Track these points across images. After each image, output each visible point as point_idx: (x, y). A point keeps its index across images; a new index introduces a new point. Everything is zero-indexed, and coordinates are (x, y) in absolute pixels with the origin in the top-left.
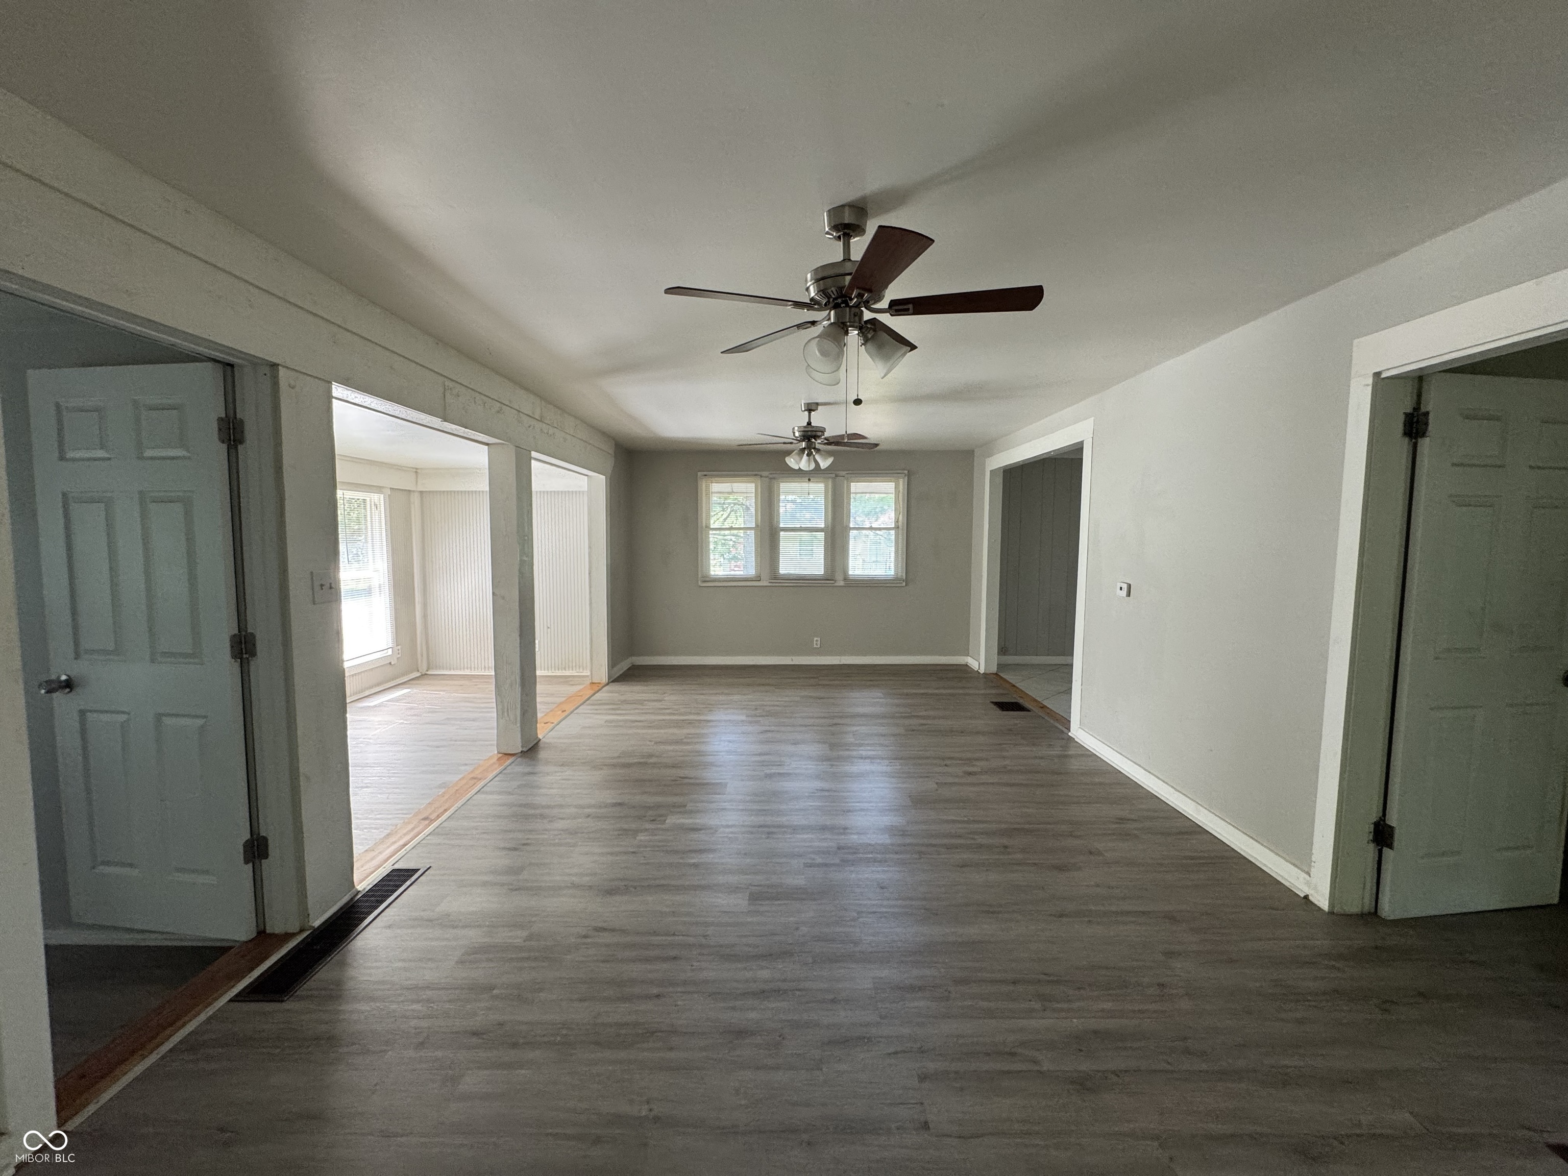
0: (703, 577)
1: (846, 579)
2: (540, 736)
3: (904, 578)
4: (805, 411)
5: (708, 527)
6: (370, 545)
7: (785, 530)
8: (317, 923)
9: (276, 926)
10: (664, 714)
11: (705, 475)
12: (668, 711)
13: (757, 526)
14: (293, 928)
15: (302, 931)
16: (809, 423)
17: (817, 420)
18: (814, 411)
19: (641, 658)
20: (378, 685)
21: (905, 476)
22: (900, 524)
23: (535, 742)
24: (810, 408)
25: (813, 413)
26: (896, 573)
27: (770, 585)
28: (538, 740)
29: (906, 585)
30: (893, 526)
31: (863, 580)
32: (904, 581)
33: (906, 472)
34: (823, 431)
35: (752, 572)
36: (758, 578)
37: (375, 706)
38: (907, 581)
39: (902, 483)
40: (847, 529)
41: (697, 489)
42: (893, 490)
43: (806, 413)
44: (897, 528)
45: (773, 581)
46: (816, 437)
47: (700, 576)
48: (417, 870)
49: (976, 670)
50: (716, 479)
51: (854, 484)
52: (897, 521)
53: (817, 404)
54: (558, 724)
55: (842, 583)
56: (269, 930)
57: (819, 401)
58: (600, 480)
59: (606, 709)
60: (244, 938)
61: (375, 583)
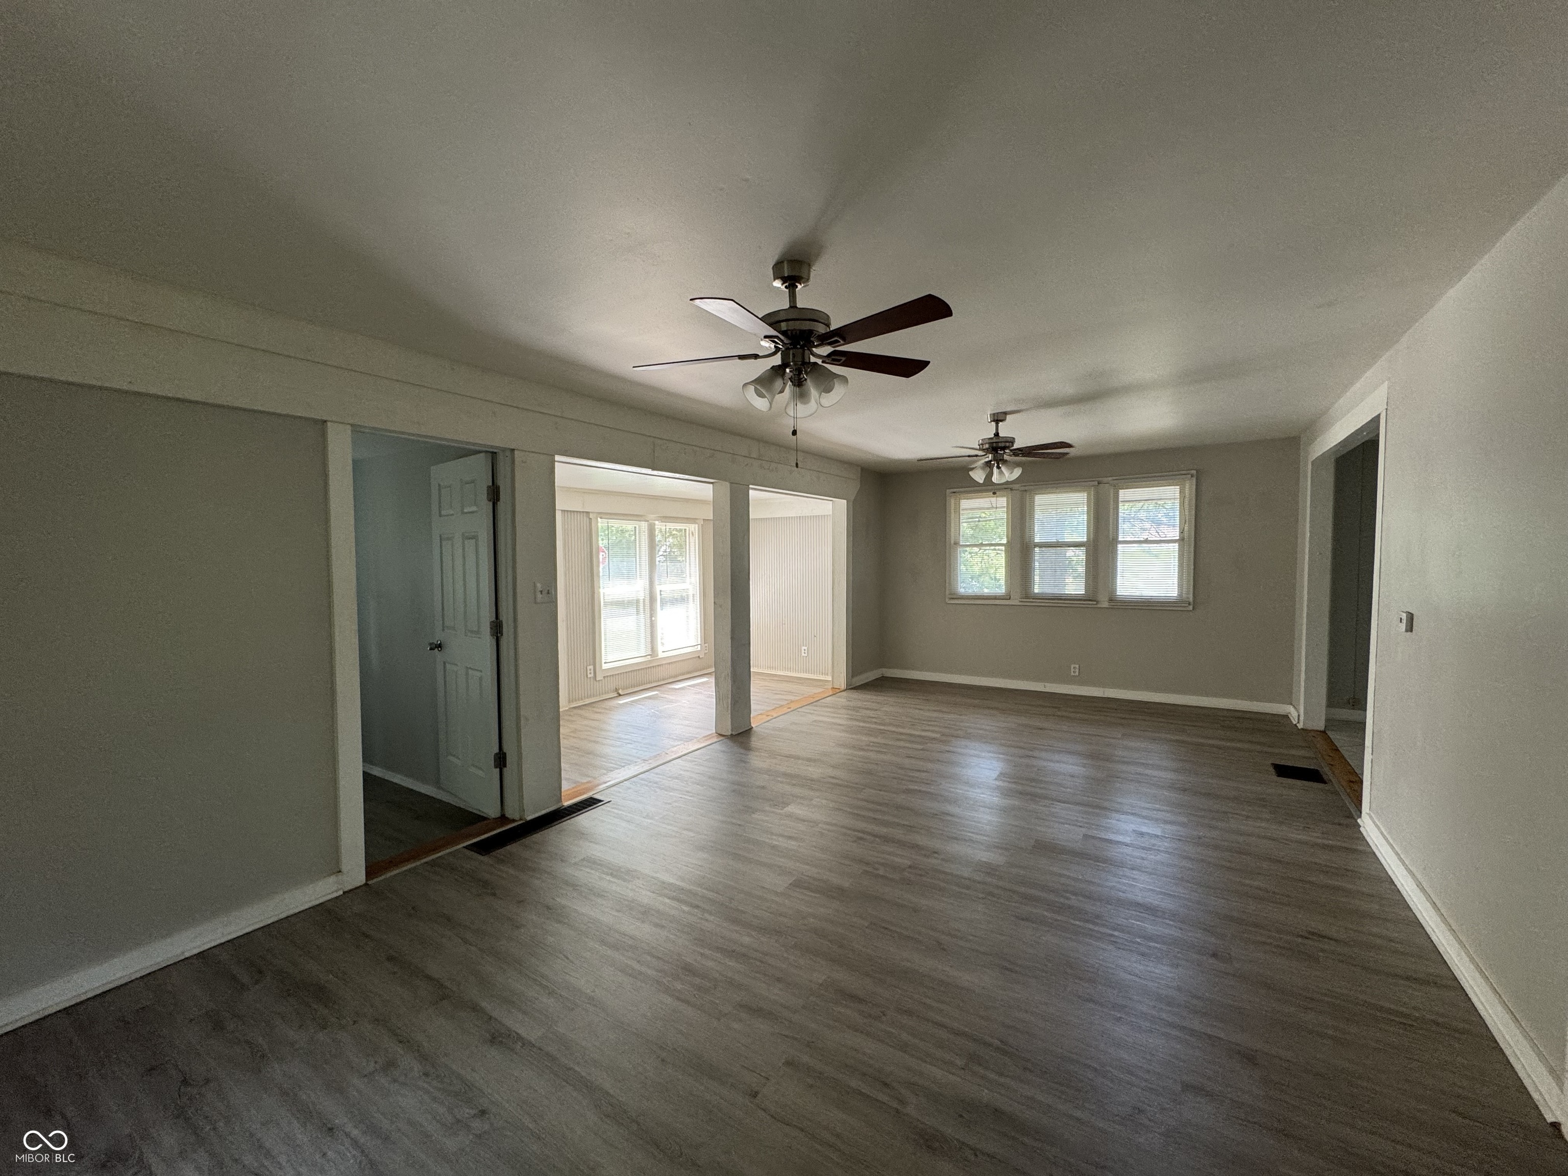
0: (951, 594)
1: (1113, 599)
2: (753, 725)
3: (1191, 600)
4: (991, 421)
5: (957, 543)
6: (688, 564)
7: (1042, 545)
8: (529, 818)
9: (510, 814)
10: (870, 722)
11: (954, 492)
12: (874, 720)
13: (1008, 542)
14: (517, 817)
15: (521, 819)
16: (997, 434)
17: (1005, 431)
18: (1001, 421)
19: (892, 671)
20: (688, 673)
21: (1192, 476)
22: (1186, 535)
23: (748, 728)
24: (998, 419)
25: (1000, 424)
26: (1180, 594)
27: (1019, 604)
28: (750, 727)
29: (1194, 608)
30: (1178, 538)
31: (1131, 602)
32: (1189, 604)
33: (1194, 472)
34: (1012, 441)
35: (1002, 590)
36: (1007, 597)
37: (678, 689)
38: (1195, 604)
39: (1190, 486)
40: (1115, 541)
41: (945, 505)
42: (1178, 495)
43: (993, 424)
44: (1181, 540)
45: (1025, 600)
46: (1004, 448)
47: (947, 592)
48: (603, 801)
49: (1294, 723)
50: (965, 495)
51: (1123, 490)
52: (1182, 532)
53: (1005, 413)
54: (775, 718)
55: (1105, 604)
56: (507, 815)
57: (1008, 409)
58: (842, 504)
59: (827, 712)
60: (493, 816)
61: (691, 593)
